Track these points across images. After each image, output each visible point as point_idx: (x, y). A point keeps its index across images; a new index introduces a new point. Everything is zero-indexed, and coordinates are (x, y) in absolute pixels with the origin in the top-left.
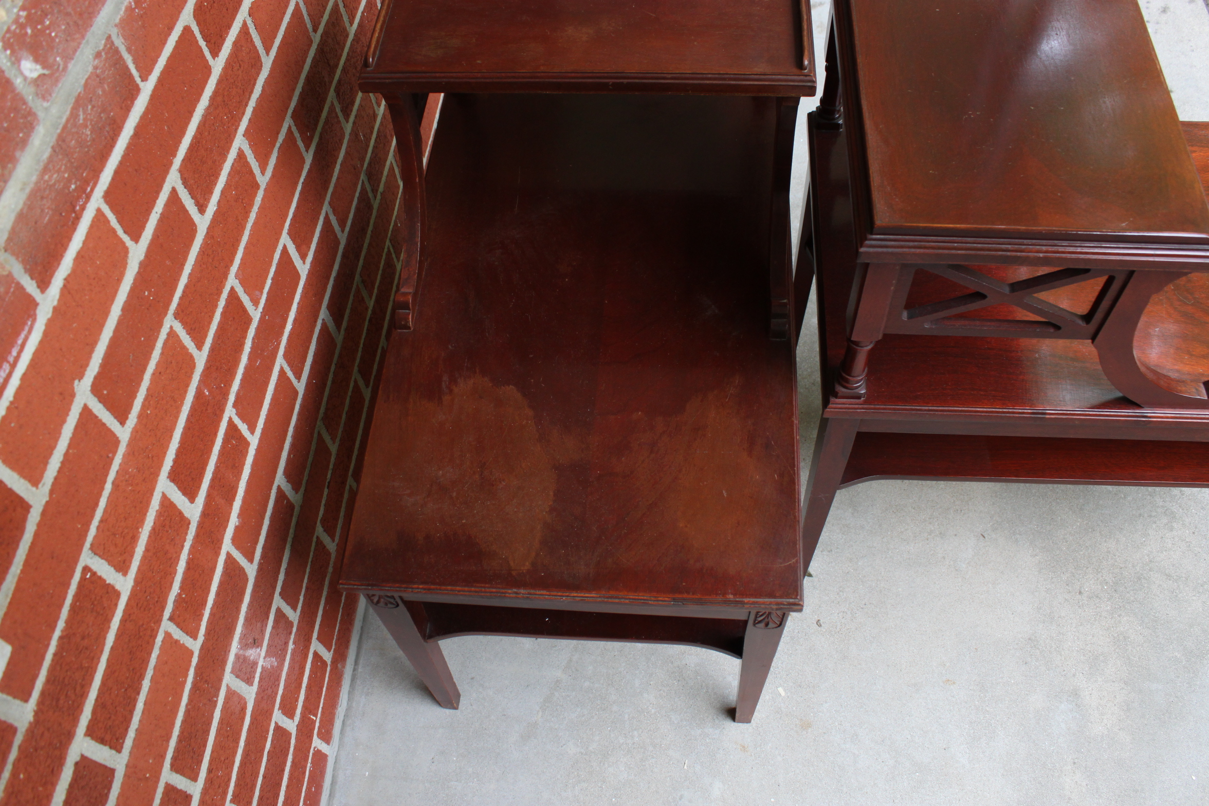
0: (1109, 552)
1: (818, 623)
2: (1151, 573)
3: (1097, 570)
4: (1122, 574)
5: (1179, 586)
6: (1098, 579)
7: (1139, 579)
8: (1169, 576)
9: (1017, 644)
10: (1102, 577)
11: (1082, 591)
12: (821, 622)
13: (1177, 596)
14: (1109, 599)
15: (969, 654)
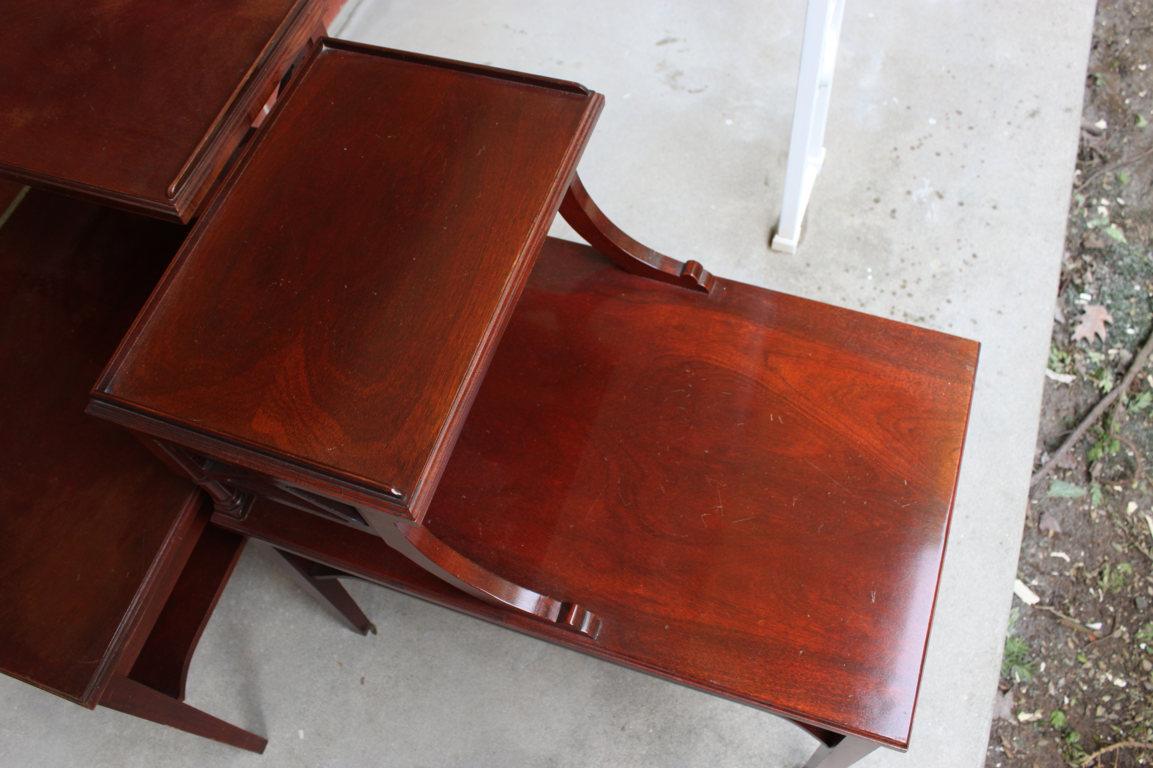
0: (672, 696)
1: (362, 681)
2: (705, 730)
3: (651, 711)
4: (674, 722)
5: (726, 751)
6: (647, 720)
7: (690, 732)
8: (721, 738)
9: (536, 760)
10: (653, 719)
11: (626, 727)
12: (366, 680)
13: (719, 761)
14: (649, 744)
15: (486, 755)
